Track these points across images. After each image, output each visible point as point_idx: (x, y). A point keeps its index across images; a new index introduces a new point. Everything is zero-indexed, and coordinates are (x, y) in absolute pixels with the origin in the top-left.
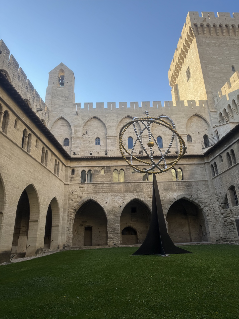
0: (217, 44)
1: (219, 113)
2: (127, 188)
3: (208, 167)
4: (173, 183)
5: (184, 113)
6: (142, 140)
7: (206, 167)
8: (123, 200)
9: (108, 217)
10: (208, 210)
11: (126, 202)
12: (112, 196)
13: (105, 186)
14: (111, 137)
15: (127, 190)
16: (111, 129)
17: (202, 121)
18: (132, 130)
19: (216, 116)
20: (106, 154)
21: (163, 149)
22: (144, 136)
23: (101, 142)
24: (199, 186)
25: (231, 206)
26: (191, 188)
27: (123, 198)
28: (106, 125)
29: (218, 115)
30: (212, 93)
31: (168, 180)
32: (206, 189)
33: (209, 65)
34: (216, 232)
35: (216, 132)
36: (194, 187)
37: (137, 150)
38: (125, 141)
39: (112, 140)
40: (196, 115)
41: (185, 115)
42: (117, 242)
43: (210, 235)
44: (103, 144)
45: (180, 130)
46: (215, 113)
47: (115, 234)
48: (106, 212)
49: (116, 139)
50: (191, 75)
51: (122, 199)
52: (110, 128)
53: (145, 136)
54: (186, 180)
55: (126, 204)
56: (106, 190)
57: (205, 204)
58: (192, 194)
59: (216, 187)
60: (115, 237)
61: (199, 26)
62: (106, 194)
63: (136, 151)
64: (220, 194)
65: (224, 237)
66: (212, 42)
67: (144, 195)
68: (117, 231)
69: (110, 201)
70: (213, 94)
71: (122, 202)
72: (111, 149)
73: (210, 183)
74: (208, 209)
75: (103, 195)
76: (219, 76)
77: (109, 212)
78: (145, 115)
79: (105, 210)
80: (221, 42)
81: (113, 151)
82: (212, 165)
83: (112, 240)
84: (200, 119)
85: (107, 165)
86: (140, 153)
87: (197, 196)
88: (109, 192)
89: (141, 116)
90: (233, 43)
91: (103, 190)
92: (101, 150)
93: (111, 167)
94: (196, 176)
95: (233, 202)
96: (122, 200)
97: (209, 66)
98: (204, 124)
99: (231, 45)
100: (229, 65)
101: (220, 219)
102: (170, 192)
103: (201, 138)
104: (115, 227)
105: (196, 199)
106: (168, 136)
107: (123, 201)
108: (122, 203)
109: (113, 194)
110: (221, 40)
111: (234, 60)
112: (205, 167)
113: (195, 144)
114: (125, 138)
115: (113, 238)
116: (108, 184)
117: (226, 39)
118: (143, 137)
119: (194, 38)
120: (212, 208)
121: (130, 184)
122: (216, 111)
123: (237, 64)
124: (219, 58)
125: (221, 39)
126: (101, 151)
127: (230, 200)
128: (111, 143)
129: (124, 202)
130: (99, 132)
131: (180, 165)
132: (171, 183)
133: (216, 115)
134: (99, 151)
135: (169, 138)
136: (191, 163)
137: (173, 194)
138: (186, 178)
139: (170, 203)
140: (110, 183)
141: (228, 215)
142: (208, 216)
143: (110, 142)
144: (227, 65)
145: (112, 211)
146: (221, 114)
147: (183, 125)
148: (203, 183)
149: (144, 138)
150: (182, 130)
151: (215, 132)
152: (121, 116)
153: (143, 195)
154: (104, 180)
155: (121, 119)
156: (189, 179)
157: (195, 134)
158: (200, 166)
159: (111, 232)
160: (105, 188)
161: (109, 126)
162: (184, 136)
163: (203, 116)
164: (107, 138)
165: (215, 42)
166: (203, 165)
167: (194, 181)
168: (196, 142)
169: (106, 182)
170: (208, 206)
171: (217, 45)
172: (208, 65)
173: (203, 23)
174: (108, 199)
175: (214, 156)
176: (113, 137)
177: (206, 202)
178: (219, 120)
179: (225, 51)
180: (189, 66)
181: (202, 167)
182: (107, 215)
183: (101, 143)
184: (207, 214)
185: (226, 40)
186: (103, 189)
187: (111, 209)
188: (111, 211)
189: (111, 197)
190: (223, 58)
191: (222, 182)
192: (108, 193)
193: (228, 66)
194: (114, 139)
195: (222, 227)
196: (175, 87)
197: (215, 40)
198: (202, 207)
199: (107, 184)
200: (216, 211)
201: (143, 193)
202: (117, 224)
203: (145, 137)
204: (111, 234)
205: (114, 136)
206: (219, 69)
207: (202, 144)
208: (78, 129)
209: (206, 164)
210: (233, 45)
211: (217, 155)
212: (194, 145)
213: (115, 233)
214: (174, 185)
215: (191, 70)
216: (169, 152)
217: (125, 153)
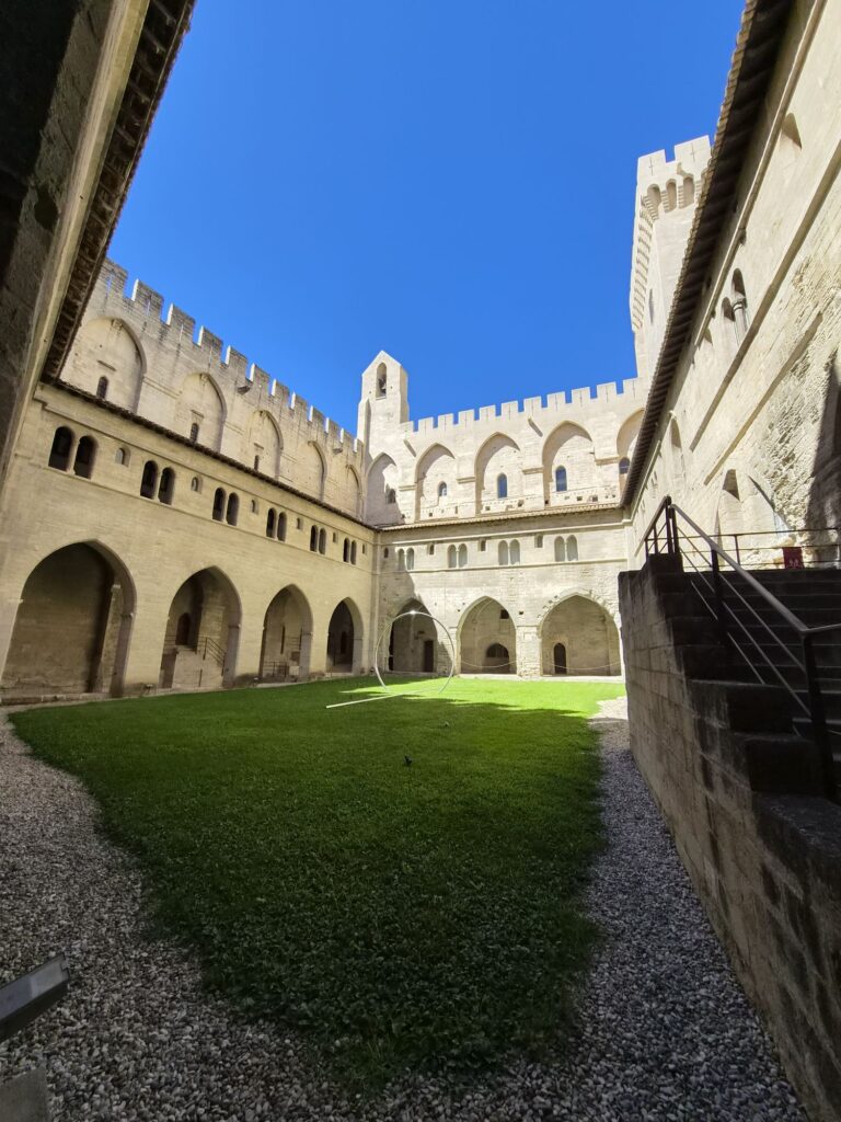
2: (471, 579)
4: (555, 568)
5: (615, 411)
6: (524, 478)
7: (625, 533)
11: (469, 603)
12: (445, 592)
13: (433, 576)
14: (465, 480)
15: (471, 583)
18: (505, 462)
21: (567, 492)
22: (527, 472)
23: (447, 490)
24: (610, 571)
26: (591, 576)
27: (463, 597)
28: (456, 458)
31: (547, 562)
36: (598, 574)
39: (467, 485)
44: (452, 496)
45: (604, 450)
49: (475, 482)
52: (463, 463)
53: (530, 472)
54: (584, 561)
55: (467, 606)
56: (437, 583)
58: (593, 588)
61: (663, 188)
62: (437, 589)
63: (512, 502)
67: (500, 591)
69: (442, 602)
72: (464, 502)
75: (433, 591)
77: (439, 619)
81: (467, 505)
85: (438, 539)
86: (520, 506)
87: (603, 591)
89: (522, 431)
92: (448, 506)
93: (445, 542)
94: (604, 550)
102: (549, 585)
105: (600, 598)
106: (579, 466)
107: (463, 601)
108: (461, 605)
109: (447, 589)
114: (491, 479)
116: (440, 572)
118: (525, 474)
121: (475, 571)
126: (447, 509)
128: (465, 490)
129: (464, 604)
130: (446, 473)
131: (573, 531)
132: (551, 567)
134: (445, 508)
135: (581, 468)
136: (595, 525)
137: (555, 588)
138: (584, 556)
145: (445, 619)
147: (611, 438)
148: (619, 565)
150: (607, 448)
154: (433, 565)
155: (483, 442)
156: (589, 558)
158: (614, 529)
159: (443, 653)
160: (433, 579)
161: (460, 459)
162: (612, 463)
164: (457, 482)
166: (624, 529)
167: (600, 562)
169: (436, 569)
173: (675, 177)
174: (439, 598)
181: (620, 533)
182: (436, 625)
183: (448, 493)
186: (431, 581)
187: (443, 615)
189: (444, 595)
192: (440, 588)
194: (469, 483)
198: (610, 612)
199: (437, 573)
201: (498, 588)
205: (469, 477)
208: (407, 471)
214: (557, 571)
216: (579, 499)
217: (492, 507)
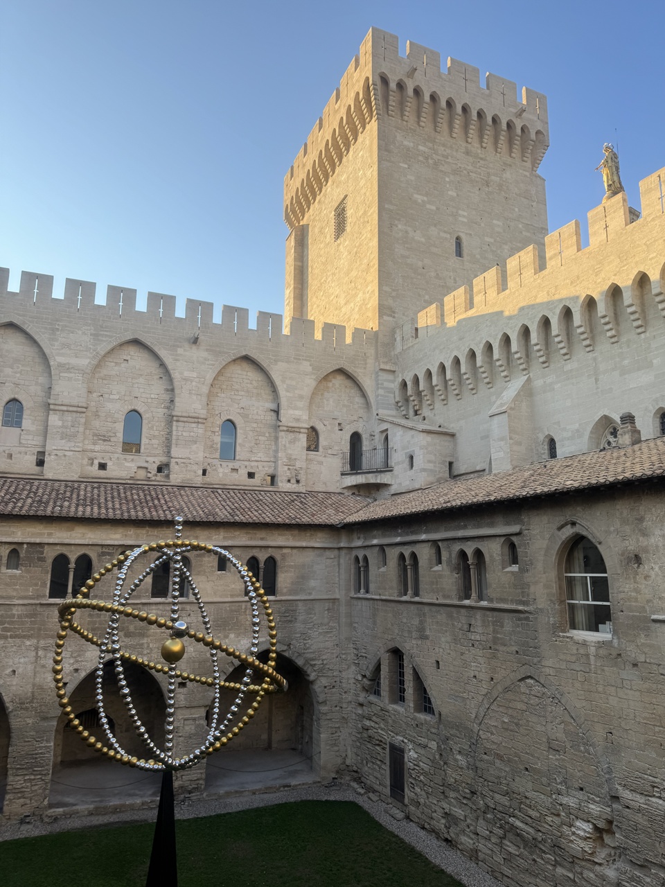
0: (432, 159)
1: (400, 380)
2: (95, 623)
3: (346, 560)
4: (243, 607)
5: (309, 361)
6: (174, 428)
7: (342, 561)
8: (77, 661)
9: (15, 722)
10: (328, 688)
11: (85, 670)
12: (37, 649)
13: (14, 615)
14: (65, 408)
15: (93, 629)
16: (70, 379)
17: (352, 391)
18: (142, 390)
19: (392, 385)
20: (41, 463)
21: (234, 464)
22: (182, 419)
23: (24, 416)
24: (315, 614)
25: (387, 701)
26: (291, 621)
27: (75, 657)
28: (52, 363)
29: (396, 386)
30: (394, 312)
31: (232, 596)
32: (330, 624)
33: (399, 220)
34: (336, 748)
35: (384, 434)
36: (301, 618)
37: (151, 459)
38: (115, 425)
39: (69, 418)
40: (341, 371)
41: (310, 369)
42: (36, 801)
43: (320, 759)
44: (33, 428)
45: (291, 412)
46: (391, 377)
47: (32, 777)
48: (10, 706)
49: (84, 415)
50: (348, 228)
51: (73, 660)
52: (66, 375)
53: (185, 419)
54: (284, 598)
55: (83, 674)
56: (19, 629)
57: (321, 670)
58: (292, 640)
59: (356, 625)
60: (32, 786)
61: (393, 85)
62: (18, 641)
63: (147, 462)
64: (364, 651)
65: (355, 768)
66: (421, 148)
67: (148, 646)
68: (43, 766)
69: (30, 667)
70: (394, 317)
71: (71, 668)
72: (59, 448)
73: (343, 609)
74: (327, 684)
75: (6, 647)
76: (420, 264)
77: (20, 704)
78: (191, 348)
79: (6, 699)
80: (443, 156)
81: (65, 456)
82: (357, 559)
83: (19, 798)
84: (348, 383)
85: (33, 540)
86: (160, 470)
87: (305, 644)
88: (28, 637)
89: (179, 349)
90: (470, 168)
91: (6, 627)
92: (23, 449)
93: (46, 547)
94: (312, 583)
95: (391, 691)
96: (73, 664)
97: (400, 226)
98: (358, 400)
99: (465, 172)
100: (450, 233)
101: (354, 716)
102: (232, 636)
103: (343, 443)
104: (36, 754)
105: (300, 655)
106: (255, 425)
107: (75, 666)
108: (71, 672)
109: (42, 643)
110: (443, 149)
111: (465, 220)
112: (339, 557)
113: (325, 457)
114: (116, 415)
115: (24, 790)
116: (28, 608)
117: (457, 151)
118: (177, 421)
119: (374, 119)
120: (338, 679)
122: (394, 372)
123: (471, 235)
124: (428, 206)
125: (444, 145)
126: (20, 453)
127: (387, 682)
128: (63, 427)
129: (76, 670)
130: (22, 382)
131: (273, 549)
132: (237, 604)
133: (393, 382)
134: (15, 451)
135: (258, 430)
136: (304, 544)
137: (239, 641)
138: (285, 590)
139: (225, 671)
140: (36, 604)
141: (374, 718)
142: (324, 702)
143: (60, 423)
144: (445, 232)
145: (32, 702)
146: (404, 384)
147: (301, 397)
148: (327, 605)
149: (180, 424)
150: (297, 413)
151: (382, 432)
152: (111, 337)
153: (146, 645)
154: (15, 594)
155: (109, 347)
156: (290, 595)
157: (329, 427)
158: (328, 553)
159: (20, 772)
160: (11, 623)
161: (60, 365)
162: (300, 432)
163: (359, 378)
164: (47, 407)
165: (426, 150)
166: (336, 552)
167: (304, 600)
168: (330, 451)
169: (21, 602)
170: (330, 674)
171: (431, 161)
172: (396, 222)
173: (406, 80)
174: (22, 660)
175: (365, 539)
176: (71, 409)
177: (325, 662)
178: (397, 399)
179: (448, 186)
180: (346, 196)
181: (333, 557)
182: (11, 717)
183: (27, 423)
184: (321, 698)
185: (455, 154)
186: (6, 625)
187: (29, 694)
188: (30, 702)
189: (33, 654)
190: (438, 209)
191: (375, 623)
192: (25, 640)
193: (448, 236)
194: (74, 415)
195: (354, 739)
196: (299, 233)
197: (427, 144)
198: (312, 677)
199: (23, 608)
200: (345, 692)
201: (145, 640)
202: (45, 742)
203: (184, 422)
204: (19, 778)
205: (77, 404)
206: (423, 240)
207: (343, 458)
209: (343, 552)
210: (471, 174)
211: (375, 542)
212: (321, 459)
213: (35, 773)
214: (246, 611)
215: (349, 212)
216: (251, 475)
217: (110, 465)
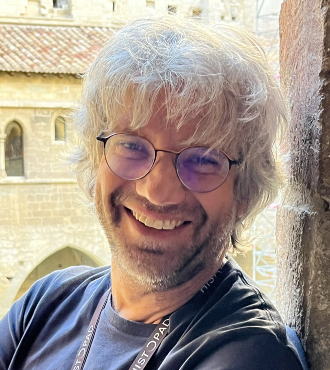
2: (36, 206)
8: (21, 252)
11: (32, 263)
15: (36, 214)
27: (19, 248)
51: (15, 252)
71: (16, 260)
96: (17, 255)
107: (20, 258)
108: (15, 265)
121: (47, 188)
129: (21, 263)
216: (171, 9)
